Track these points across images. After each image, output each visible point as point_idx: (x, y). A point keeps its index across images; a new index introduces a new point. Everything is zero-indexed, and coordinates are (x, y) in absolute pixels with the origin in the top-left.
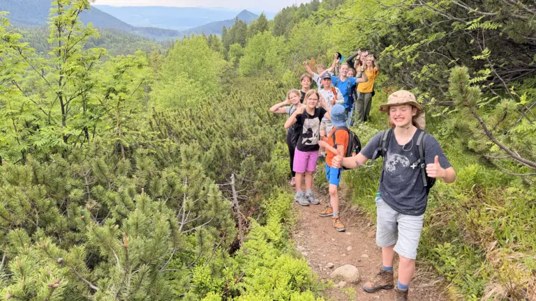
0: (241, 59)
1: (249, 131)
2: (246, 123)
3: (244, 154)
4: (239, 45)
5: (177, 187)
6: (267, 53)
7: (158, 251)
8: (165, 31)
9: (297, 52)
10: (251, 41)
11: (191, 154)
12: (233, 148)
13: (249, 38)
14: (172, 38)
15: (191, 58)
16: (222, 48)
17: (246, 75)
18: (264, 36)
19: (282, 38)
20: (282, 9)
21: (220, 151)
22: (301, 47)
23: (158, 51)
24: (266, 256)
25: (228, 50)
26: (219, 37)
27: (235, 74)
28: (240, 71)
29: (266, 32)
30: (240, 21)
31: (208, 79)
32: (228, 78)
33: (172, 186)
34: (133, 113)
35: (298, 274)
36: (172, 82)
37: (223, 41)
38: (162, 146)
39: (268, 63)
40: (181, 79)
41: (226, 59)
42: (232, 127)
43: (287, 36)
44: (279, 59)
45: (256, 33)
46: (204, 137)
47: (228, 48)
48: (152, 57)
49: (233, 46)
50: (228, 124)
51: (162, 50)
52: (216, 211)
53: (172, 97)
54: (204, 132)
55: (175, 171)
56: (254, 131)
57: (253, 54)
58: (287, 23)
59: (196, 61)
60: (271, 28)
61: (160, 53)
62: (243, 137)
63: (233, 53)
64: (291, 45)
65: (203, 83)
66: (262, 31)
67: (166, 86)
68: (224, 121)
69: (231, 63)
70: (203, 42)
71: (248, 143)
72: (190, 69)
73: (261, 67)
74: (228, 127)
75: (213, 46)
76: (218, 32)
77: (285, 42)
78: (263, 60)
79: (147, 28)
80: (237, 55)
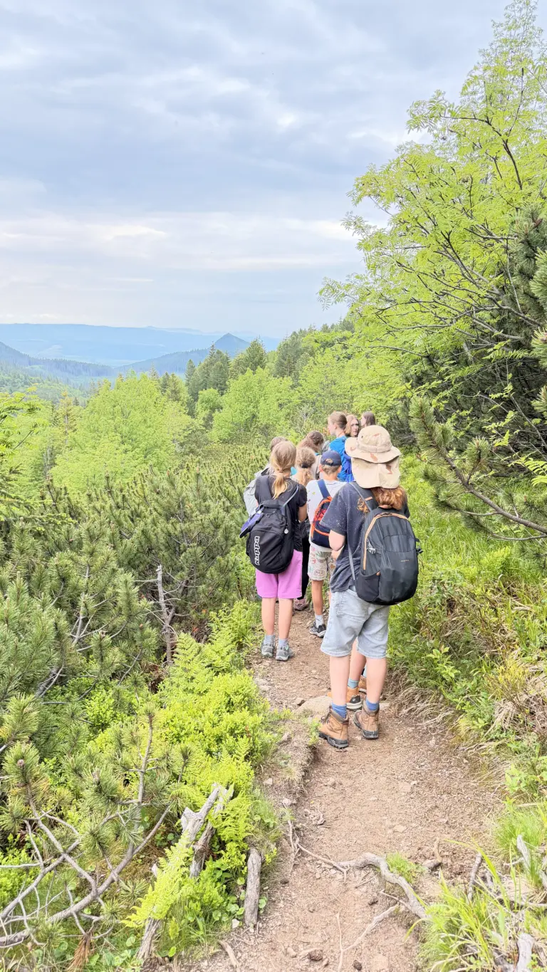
0: (216, 414)
1: (195, 509)
2: (191, 497)
3: (186, 544)
4: (216, 391)
5: (72, 581)
6: (262, 405)
7: (36, 662)
8: (86, 367)
9: (314, 403)
10: (234, 385)
11: (96, 532)
12: (170, 535)
13: (231, 380)
14: (98, 378)
15: (128, 410)
16: (185, 395)
17: (225, 441)
18: (257, 377)
19: (288, 381)
20: (290, 334)
21: (148, 540)
22: (320, 395)
23: (73, 399)
24: (198, 678)
25: (196, 400)
26: (181, 378)
27: (206, 440)
28: (214, 434)
29: (259, 369)
30: (219, 352)
31: (156, 446)
32: (192, 445)
33: (64, 579)
34: (14, 472)
35: (236, 693)
36: (93, 451)
37: (187, 385)
38: (54, 523)
39: (262, 420)
40: (108, 445)
41: (192, 414)
42: (169, 502)
43: (296, 378)
44: (281, 413)
45: (243, 372)
46: (126, 521)
47: (195, 396)
48: (61, 410)
49: (205, 392)
50: (163, 498)
51: (81, 400)
52: (130, 617)
53: (90, 474)
54: (127, 512)
55: (71, 558)
56: (203, 509)
57: (237, 406)
58: (298, 356)
59: (137, 416)
60: (271, 365)
61: (77, 403)
62: (186, 517)
63: (205, 405)
64: (303, 393)
65: (147, 452)
66: (254, 369)
67: (81, 456)
68: (158, 493)
69: (199, 422)
70: (152, 386)
71: (194, 527)
72: (125, 429)
73: (251, 428)
74: (164, 502)
75: (168, 391)
76: (180, 370)
77: (293, 387)
78: (254, 416)
79: (56, 361)
80: (211, 409)
